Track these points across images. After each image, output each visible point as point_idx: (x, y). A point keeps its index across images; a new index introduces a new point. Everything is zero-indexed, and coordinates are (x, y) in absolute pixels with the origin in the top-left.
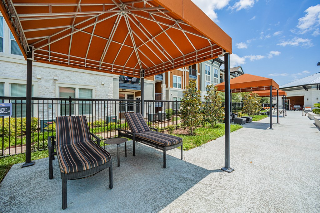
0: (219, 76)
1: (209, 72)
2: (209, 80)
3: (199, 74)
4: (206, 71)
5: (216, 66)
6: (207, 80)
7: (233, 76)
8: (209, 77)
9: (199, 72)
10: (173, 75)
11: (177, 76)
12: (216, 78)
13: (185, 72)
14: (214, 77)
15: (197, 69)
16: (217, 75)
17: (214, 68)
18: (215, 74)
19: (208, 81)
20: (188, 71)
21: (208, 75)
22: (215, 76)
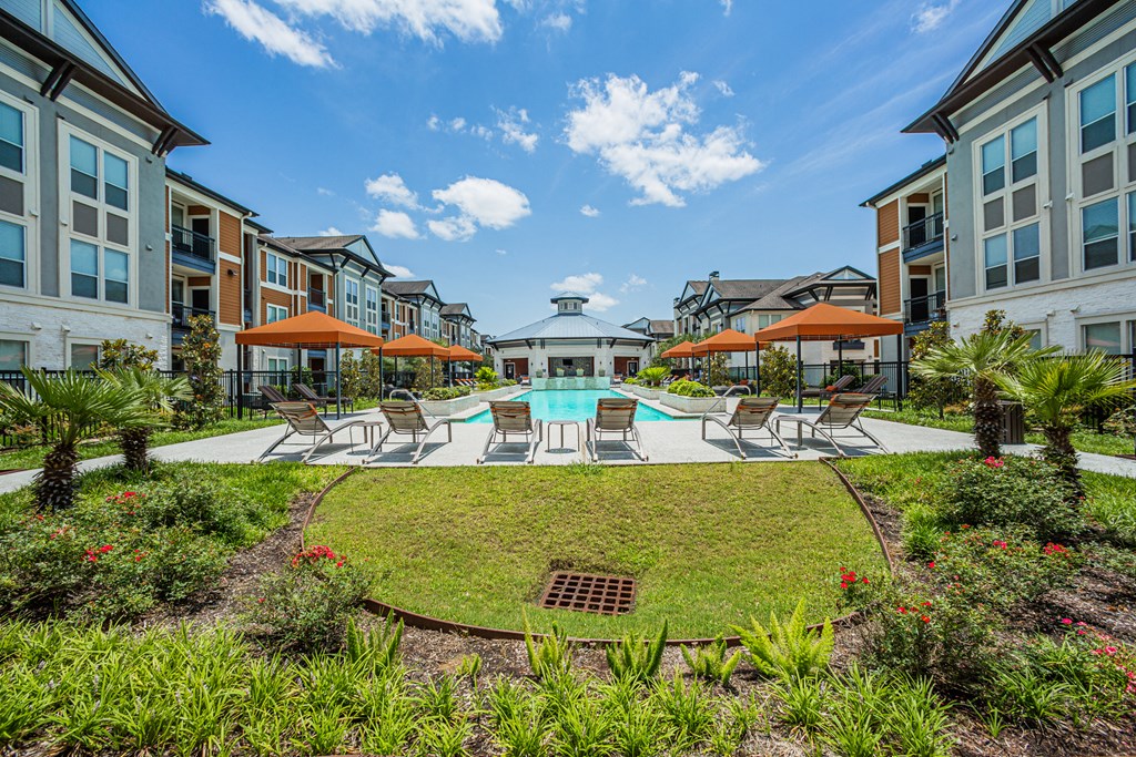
0: (378, 306)
1: (355, 298)
2: (356, 318)
3: (331, 302)
4: (349, 295)
5: (371, 283)
6: (349, 316)
7: (413, 304)
8: (355, 309)
9: (330, 298)
10: (268, 304)
11: (278, 307)
12: (371, 310)
13: (296, 296)
14: (368, 310)
15: (326, 289)
16: (374, 304)
17: (367, 286)
18: (369, 302)
19: (352, 319)
20: (305, 294)
21: (353, 305)
22: (369, 307)
